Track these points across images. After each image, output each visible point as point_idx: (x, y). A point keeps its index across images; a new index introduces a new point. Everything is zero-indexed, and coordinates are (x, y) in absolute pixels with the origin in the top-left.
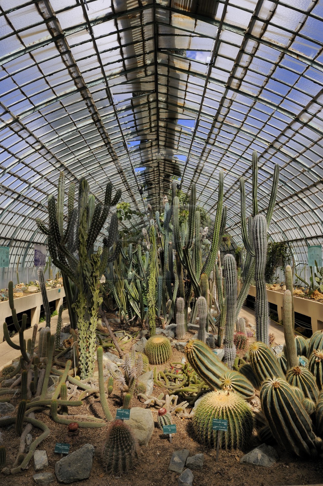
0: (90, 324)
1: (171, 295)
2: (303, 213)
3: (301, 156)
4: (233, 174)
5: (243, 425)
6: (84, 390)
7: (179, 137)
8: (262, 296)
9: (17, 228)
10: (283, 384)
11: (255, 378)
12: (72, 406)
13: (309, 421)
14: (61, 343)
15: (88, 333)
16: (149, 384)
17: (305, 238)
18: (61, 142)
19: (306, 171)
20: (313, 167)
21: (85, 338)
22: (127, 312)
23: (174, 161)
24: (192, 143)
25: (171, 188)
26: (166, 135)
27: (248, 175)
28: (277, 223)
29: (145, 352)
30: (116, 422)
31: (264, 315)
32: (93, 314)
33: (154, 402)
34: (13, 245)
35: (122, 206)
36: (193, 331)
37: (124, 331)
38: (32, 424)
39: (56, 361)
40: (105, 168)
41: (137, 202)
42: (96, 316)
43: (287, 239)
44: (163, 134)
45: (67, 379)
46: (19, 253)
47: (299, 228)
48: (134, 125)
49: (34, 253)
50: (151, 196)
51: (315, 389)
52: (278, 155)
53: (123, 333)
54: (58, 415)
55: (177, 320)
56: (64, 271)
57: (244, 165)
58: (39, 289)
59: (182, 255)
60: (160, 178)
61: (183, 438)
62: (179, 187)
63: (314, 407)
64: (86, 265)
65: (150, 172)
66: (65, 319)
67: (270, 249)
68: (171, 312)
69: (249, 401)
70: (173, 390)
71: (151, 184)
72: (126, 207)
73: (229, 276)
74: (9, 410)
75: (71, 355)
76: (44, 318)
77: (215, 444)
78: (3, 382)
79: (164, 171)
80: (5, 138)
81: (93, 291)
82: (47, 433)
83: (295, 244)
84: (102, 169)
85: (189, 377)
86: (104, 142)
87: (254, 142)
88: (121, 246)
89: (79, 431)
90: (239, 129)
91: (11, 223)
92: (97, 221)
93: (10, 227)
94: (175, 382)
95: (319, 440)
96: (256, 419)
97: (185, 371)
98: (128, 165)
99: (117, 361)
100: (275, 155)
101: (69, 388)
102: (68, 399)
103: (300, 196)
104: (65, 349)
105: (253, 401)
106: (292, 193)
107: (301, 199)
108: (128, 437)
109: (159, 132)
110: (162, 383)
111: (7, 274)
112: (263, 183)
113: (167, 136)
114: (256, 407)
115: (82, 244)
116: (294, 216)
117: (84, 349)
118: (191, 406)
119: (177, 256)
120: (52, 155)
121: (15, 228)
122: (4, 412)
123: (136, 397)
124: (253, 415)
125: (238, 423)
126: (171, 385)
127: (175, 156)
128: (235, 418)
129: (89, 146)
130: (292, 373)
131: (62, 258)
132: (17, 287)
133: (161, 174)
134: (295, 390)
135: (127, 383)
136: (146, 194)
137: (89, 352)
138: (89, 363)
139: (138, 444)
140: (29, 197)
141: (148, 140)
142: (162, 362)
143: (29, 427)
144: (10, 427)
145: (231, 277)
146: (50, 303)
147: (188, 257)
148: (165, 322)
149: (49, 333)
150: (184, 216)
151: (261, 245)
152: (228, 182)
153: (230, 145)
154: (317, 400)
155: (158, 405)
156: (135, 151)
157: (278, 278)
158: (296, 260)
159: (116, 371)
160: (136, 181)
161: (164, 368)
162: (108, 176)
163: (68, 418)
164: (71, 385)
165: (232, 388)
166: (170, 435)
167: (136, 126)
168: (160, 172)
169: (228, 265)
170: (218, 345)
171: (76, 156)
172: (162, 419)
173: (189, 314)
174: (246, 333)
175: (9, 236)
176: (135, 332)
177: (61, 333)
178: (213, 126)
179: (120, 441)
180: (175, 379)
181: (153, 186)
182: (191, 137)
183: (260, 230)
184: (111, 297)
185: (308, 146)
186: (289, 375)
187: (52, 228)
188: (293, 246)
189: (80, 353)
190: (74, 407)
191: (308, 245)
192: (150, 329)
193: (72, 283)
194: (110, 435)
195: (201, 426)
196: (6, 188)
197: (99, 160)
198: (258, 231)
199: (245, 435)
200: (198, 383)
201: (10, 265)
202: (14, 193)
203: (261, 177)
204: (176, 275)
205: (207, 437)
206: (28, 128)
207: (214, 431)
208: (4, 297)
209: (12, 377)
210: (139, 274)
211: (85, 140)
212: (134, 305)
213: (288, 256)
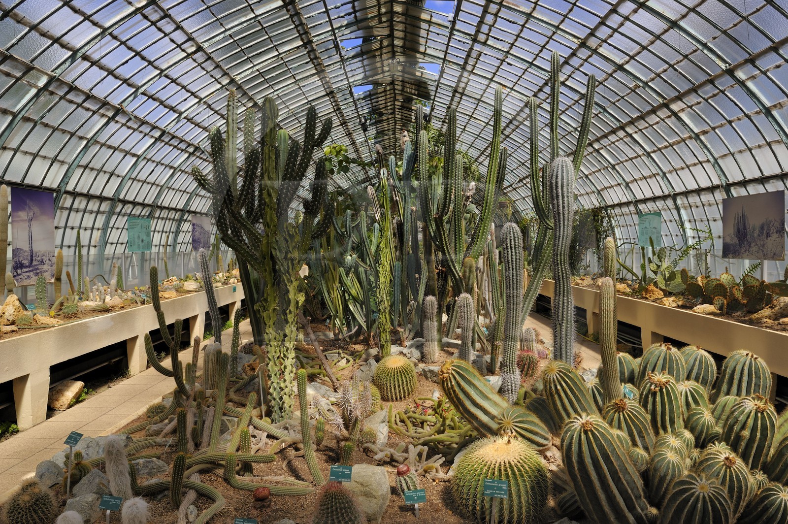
0: (285, 336)
1: (416, 292)
2: (633, 158)
3: (633, 61)
4: (518, 94)
5: (533, 489)
6: (277, 439)
7: (428, 30)
8: (564, 290)
9: (162, 187)
10: (598, 425)
11: (552, 418)
12: (259, 462)
13: (640, 483)
14: (239, 369)
15: (282, 351)
16: (381, 430)
17: (634, 200)
18: (229, 40)
19: (639, 87)
20: (653, 80)
21: (278, 358)
22: (344, 322)
23: (418, 74)
24: (449, 42)
25: (413, 120)
26: (406, 28)
27: (542, 96)
28: (590, 177)
29: (374, 382)
30: (330, 485)
31: (567, 321)
32: (290, 320)
33: (389, 456)
34: (157, 215)
35: (333, 150)
36: (451, 350)
37: (340, 351)
38: (196, 491)
39: (232, 395)
40: (304, 86)
41: (358, 145)
42: (294, 324)
43: (604, 203)
44: (400, 27)
45: (250, 422)
46: (167, 229)
47: (624, 184)
48: (352, 10)
49: (190, 229)
50: (381, 135)
51: (648, 434)
52: (595, 59)
53: (339, 353)
54: (237, 477)
55: (425, 331)
56: (240, 253)
57: (537, 78)
58: (201, 287)
59: (433, 228)
60: (397, 103)
61: (437, 511)
62: (428, 118)
63: (647, 461)
64: (277, 241)
65: (380, 93)
66: (245, 333)
67: (577, 220)
68: (416, 320)
69: (542, 453)
70: (419, 438)
71: (381, 114)
72: (340, 151)
73: (510, 258)
74: (160, 470)
75: (256, 388)
76: (211, 333)
77: (487, 518)
78: (149, 429)
79: (403, 90)
80: (135, 32)
81: (289, 282)
82: (220, 504)
83: (617, 210)
84: (300, 88)
85: (444, 419)
86: (302, 40)
87: (553, 37)
88: (332, 213)
89: (271, 501)
90: (529, 16)
91: (151, 179)
92: (293, 170)
93: (150, 185)
94: (422, 427)
95: (654, 511)
96: (553, 481)
97: (438, 411)
98: (342, 80)
99: (329, 396)
100: (589, 60)
101: (254, 437)
102: (253, 453)
103: (628, 130)
104: (246, 377)
105: (549, 454)
106: (615, 125)
107: (630, 136)
108: (350, 508)
109: (394, 23)
110: (401, 428)
111: (148, 262)
112: (567, 109)
113: (408, 30)
114: (553, 462)
115: (268, 206)
116: (618, 164)
117: (276, 375)
118: (448, 463)
119: (425, 230)
120: (215, 62)
121: (159, 188)
122: (151, 473)
123: (361, 449)
124: (549, 475)
125: (525, 487)
126: (416, 432)
127: (420, 65)
128: (519, 478)
129: (276, 48)
130: (613, 409)
131: (236, 232)
132: (165, 283)
133: (397, 97)
134: (618, 434)
135: (347, 427)
136: (372, 131)
137: (285, 381)
138: (285, 398)
139: (365, 519)
140: (180, 136)
141: (375, 37)
142: (401, 398)
143: (192, 495)
144: (162, 495)
145: (514, 260)
146: (221, 308)
147: (444, 231)
148: (405, 336)
149: (219, 352)
150: (436, 166)
151: (564, 207)
152: (509, 108)
153: (512, 44)
154: (651, 451)
155: (397, 462)
156: (354, 57)
157: (589, 266)
158: (618, 237)
159: (328, 410)
160: (356, 109)
161: (405, 407)
162: (310, 99)
163: (253, 482)
164: (258, 431)
165: (514, 433)
166: (417, 506)
167: (355, 12)
168: (395, 94)
169: (508, 240)
170: (491, 371)
171: (254, 66)
172: (403, 481)
173: (445, 324)
174: (536, 352)
175: (149, 201)
176: (358, 351)
177: (240, 353)
178: (485, 11)
179: (337, 514)
180: (422, 423)
181: (385, 118)
182: (447, 30)
183: (562, 183)
184: (318, 298)
185: (644, 44)
186: (608, 412)
187: (218, 182)
188: (614, 215)
189: (270, 383)
190: (262, 464)
191: (639, 213)
192: (382, 347)
193: (254, 275)
194: (321, 506)
195: (465, 491)
196: (140, 120)
197: (294, 71)
198: (560, 184)
199: (536, 504)
200: (460, 428)
201: (153, 248)
202: (154, 128)
203: (565, 98)
204: (423, 262)
205: (474, 508)
206: (172, 15)
207: (487, 499)
208: (145, 298)
209: (162, 421)
210: (363, 261)
211: (270, 38)
212: (356, 310)
213: (605, 231)
